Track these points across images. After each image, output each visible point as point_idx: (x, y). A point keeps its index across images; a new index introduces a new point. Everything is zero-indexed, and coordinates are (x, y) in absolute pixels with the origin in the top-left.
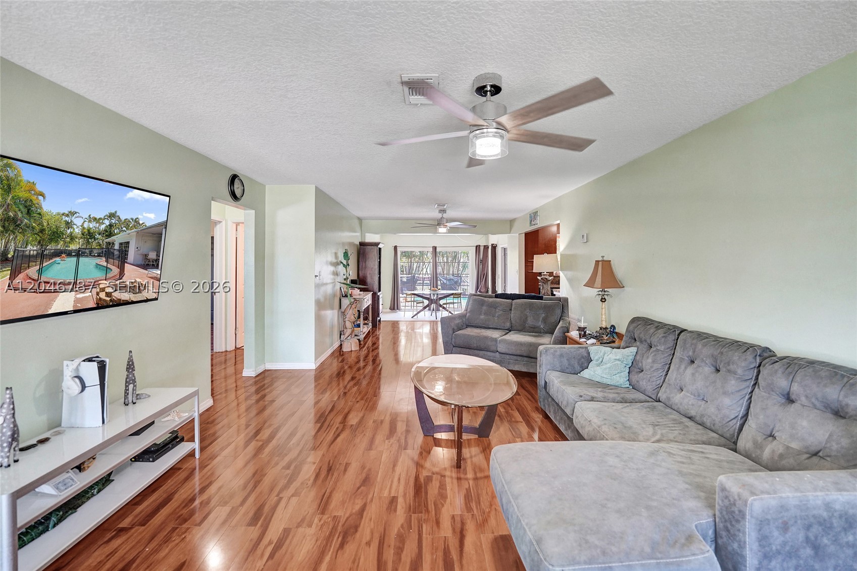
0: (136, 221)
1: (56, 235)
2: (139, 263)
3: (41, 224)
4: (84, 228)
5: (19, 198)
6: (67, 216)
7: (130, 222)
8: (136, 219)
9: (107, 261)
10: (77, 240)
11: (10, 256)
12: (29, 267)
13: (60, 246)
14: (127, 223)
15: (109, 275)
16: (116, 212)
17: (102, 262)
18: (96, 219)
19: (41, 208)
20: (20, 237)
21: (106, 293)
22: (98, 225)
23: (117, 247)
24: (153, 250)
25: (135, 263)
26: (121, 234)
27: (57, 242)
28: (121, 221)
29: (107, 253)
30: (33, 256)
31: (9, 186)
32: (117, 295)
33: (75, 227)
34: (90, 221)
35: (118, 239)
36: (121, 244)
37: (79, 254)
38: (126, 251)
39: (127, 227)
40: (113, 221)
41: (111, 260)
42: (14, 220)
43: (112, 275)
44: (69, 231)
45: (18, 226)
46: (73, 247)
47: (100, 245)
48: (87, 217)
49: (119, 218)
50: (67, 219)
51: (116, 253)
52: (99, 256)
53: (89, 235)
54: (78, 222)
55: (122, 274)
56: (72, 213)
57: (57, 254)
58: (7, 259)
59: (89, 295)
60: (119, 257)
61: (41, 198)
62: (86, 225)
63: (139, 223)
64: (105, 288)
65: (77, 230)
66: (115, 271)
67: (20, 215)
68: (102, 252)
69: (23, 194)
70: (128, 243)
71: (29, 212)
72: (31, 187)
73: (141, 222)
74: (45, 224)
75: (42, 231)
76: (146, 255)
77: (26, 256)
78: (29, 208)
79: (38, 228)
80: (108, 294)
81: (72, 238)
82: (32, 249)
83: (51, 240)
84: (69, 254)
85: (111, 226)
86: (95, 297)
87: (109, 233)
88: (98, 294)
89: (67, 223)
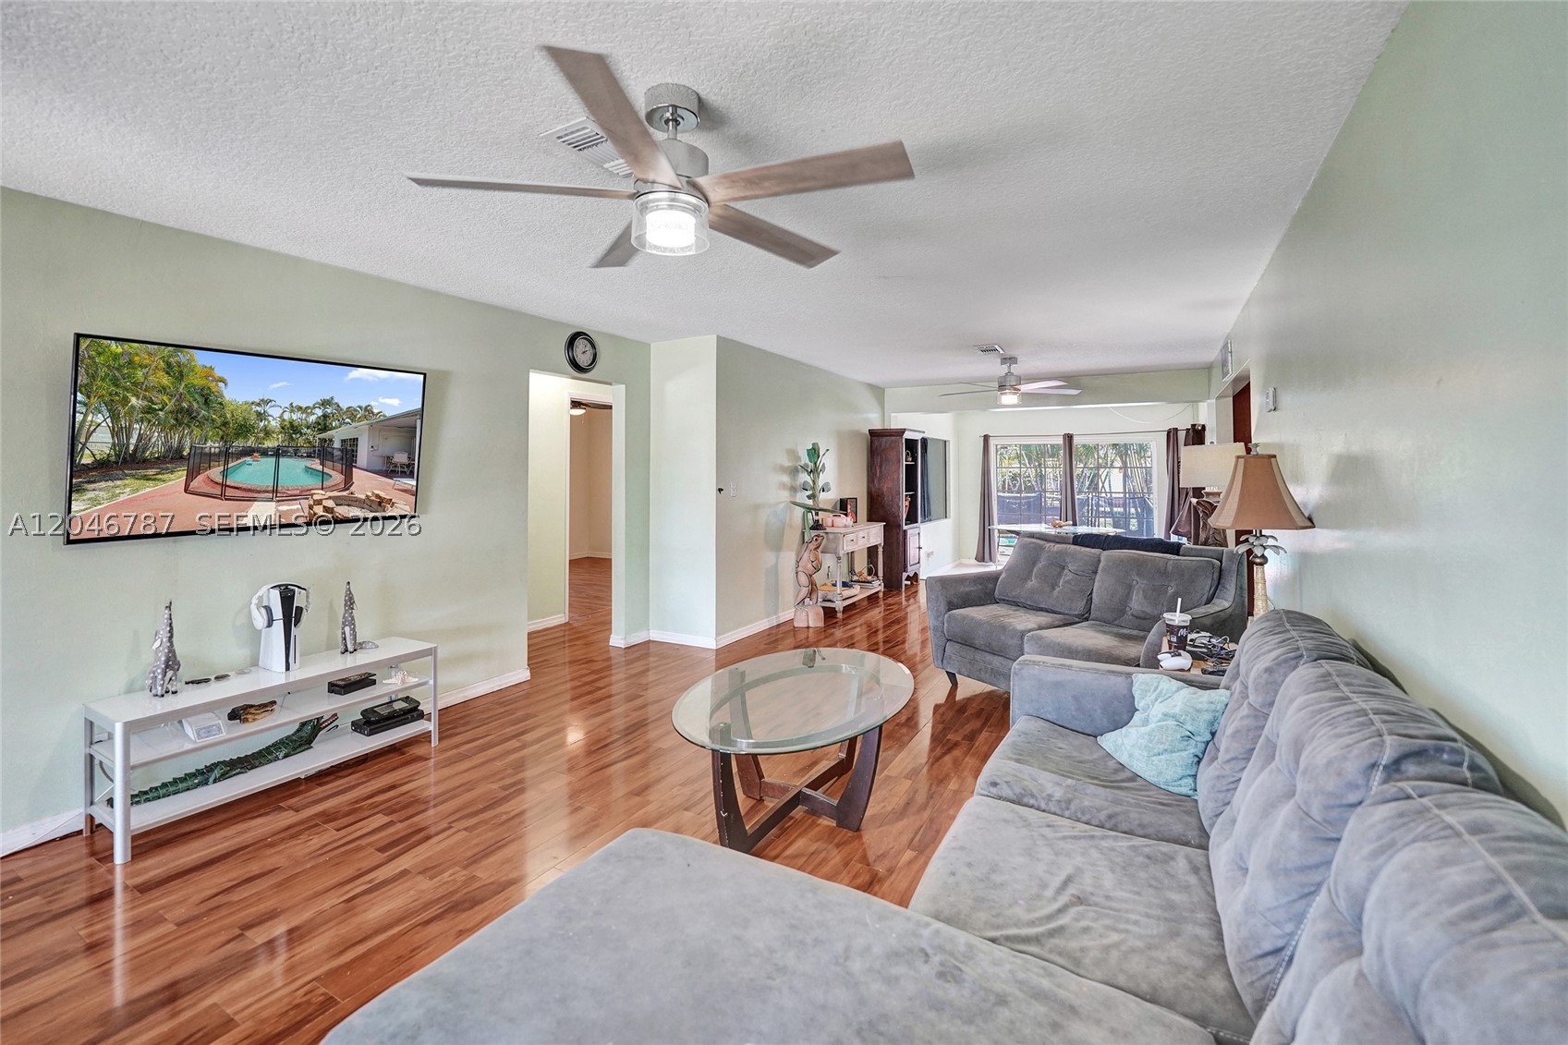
0: (368, 410)
1: (244, 429)
2: (378, 468)
3: (223, 416)
4: (284, 420)
5: (194, 386)
6: (259, 405)
7: (357, 411)
8: (366, 407)
9: (322, 464)
10: (275, 435)
11: (185, 453)
12: (210, 467)
13: (251, 442)
14: (351, 413)
15: (327, 484)
16: (332, 398)
17: (316, 464)
18: (301, 408)
19: (222, 396)
20: (197, 432)
21: (324, 507)
22: (304, 415)
23: (337, 445)
24: (401, 450)
25: (369, 469)
26: (343, 427)
27: (246, 437)
28: (341, 409)
29: (322, 452)
30: (214, 454)
31: (181, 373)
32: (343, 511)
33: (270, 418)
34: (292, 411)
35: (338, 435)
36: (343, 441)
37: (278, 453)
38: (353, 451)
39: (353, 418)
40: (329, 411)
41: (329, 463)
42: (189, 412)
43: (332, 484)
44: (262, 424)
45: (194, 418)
46: (269, 444)
47: (310, 442)
48: (288, 406)
49: (338, 406)
50: (258, 409)
51: (337, 453)
52: (309, 456)
53: (292, 429)
54: (274, 412)
55: (348, 482)
56: (267, 402)
57: (248, 452)
58: (182, 457)
59: (298, 509)
60: (342, 459)
61: (221, 384)
62: (286, 416)
63: (373, 413)
64: (321, 500)
65: (273, 423)
66: (337, 478)
67: (195, 405)
68: (314, 451)
69: (198, 382)
70: (355, 440)
71: (207, 402)
72: (208, 373)
73: (376, 411)
74: (229, 416)
75: (225, 424)
76: (388, 457)
77: (206, 454)
78: (207, 397)
79: (219, 421)
80: (326, 509)
81: (267, 433)
82: (213, 446)
83: (237, 435)
84: (264, 453)
85: (325, 416)
86: (306, 510)
87: (323, 425)
88: (311, 507)
89: (259, 414)
